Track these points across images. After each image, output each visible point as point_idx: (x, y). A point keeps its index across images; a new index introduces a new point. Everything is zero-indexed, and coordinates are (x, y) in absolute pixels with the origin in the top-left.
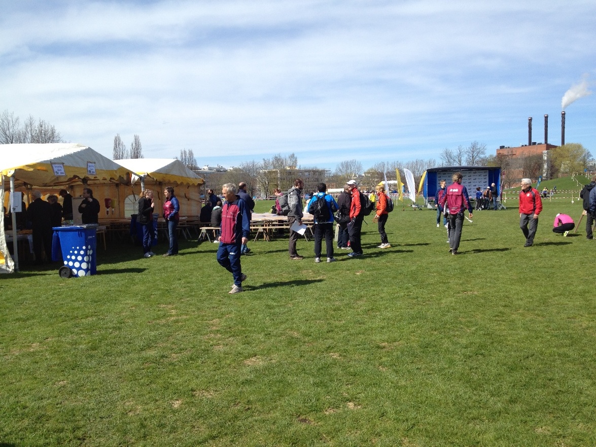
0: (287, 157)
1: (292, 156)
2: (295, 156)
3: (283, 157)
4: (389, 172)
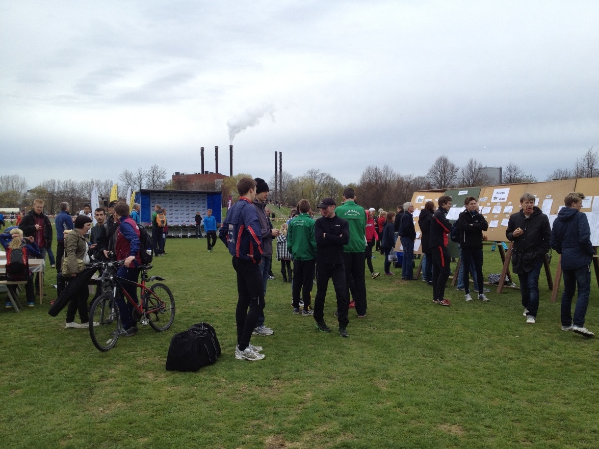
4: (61, 192)
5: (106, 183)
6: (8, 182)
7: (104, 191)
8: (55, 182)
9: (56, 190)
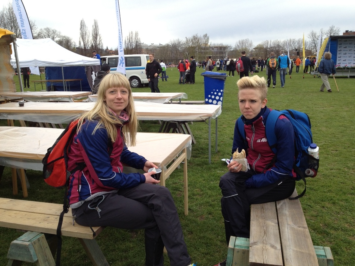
0: (202, 36)
1: (206, 36)
2: (208, 35)
3: (199, 36)
4: (271, 47)
5: (299, 40)
6: (243, 43)
7: (297, 46)
8: (268, 42)
9: (269, 47)
